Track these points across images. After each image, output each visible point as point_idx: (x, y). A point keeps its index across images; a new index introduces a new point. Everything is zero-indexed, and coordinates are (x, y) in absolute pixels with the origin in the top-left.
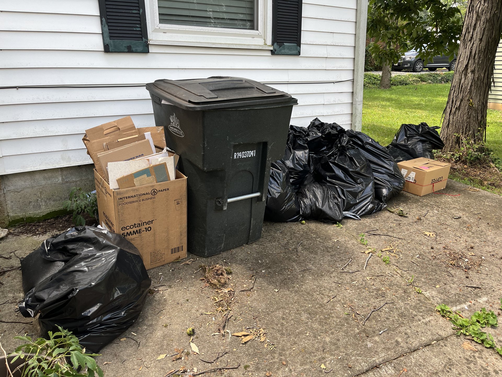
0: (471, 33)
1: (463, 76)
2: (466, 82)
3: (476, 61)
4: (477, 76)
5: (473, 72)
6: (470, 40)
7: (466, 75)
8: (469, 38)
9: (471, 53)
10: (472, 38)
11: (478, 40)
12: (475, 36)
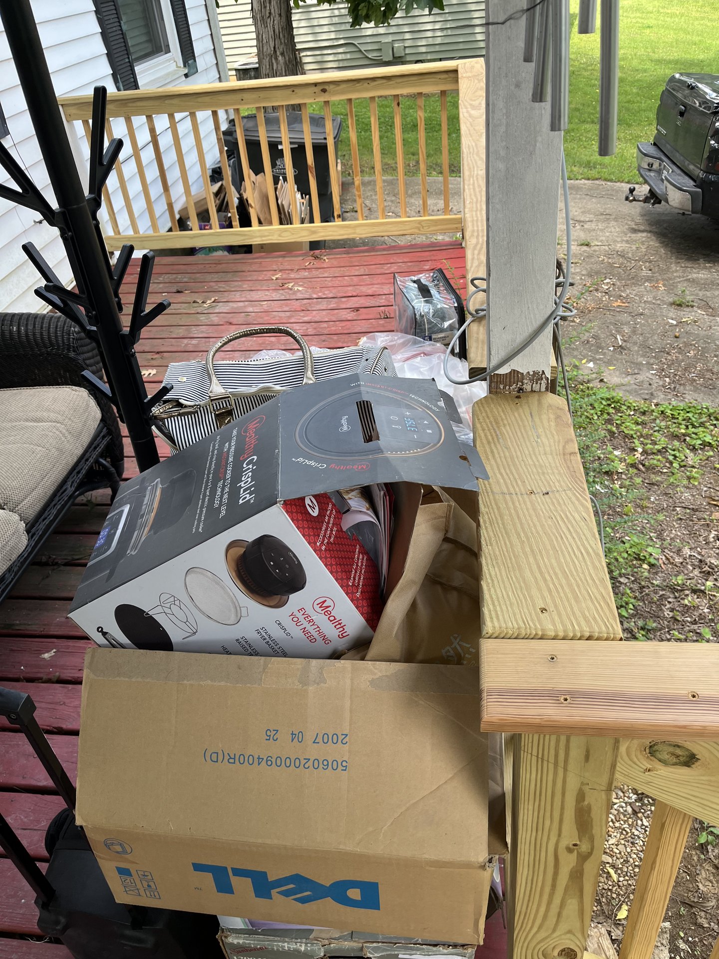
0: (268, 8)
1: (274, 61)
2: (279, 68)
3: (283, 41)
4: (287, 59)
5: (282, 54)
6: (269, 17)
7: (276, 59)
8: (268, 15)
9: (274, 31)
10: (270, 13)
11: (277, 16)
12: (272, 11)
